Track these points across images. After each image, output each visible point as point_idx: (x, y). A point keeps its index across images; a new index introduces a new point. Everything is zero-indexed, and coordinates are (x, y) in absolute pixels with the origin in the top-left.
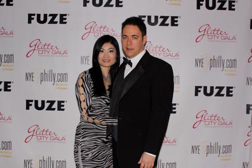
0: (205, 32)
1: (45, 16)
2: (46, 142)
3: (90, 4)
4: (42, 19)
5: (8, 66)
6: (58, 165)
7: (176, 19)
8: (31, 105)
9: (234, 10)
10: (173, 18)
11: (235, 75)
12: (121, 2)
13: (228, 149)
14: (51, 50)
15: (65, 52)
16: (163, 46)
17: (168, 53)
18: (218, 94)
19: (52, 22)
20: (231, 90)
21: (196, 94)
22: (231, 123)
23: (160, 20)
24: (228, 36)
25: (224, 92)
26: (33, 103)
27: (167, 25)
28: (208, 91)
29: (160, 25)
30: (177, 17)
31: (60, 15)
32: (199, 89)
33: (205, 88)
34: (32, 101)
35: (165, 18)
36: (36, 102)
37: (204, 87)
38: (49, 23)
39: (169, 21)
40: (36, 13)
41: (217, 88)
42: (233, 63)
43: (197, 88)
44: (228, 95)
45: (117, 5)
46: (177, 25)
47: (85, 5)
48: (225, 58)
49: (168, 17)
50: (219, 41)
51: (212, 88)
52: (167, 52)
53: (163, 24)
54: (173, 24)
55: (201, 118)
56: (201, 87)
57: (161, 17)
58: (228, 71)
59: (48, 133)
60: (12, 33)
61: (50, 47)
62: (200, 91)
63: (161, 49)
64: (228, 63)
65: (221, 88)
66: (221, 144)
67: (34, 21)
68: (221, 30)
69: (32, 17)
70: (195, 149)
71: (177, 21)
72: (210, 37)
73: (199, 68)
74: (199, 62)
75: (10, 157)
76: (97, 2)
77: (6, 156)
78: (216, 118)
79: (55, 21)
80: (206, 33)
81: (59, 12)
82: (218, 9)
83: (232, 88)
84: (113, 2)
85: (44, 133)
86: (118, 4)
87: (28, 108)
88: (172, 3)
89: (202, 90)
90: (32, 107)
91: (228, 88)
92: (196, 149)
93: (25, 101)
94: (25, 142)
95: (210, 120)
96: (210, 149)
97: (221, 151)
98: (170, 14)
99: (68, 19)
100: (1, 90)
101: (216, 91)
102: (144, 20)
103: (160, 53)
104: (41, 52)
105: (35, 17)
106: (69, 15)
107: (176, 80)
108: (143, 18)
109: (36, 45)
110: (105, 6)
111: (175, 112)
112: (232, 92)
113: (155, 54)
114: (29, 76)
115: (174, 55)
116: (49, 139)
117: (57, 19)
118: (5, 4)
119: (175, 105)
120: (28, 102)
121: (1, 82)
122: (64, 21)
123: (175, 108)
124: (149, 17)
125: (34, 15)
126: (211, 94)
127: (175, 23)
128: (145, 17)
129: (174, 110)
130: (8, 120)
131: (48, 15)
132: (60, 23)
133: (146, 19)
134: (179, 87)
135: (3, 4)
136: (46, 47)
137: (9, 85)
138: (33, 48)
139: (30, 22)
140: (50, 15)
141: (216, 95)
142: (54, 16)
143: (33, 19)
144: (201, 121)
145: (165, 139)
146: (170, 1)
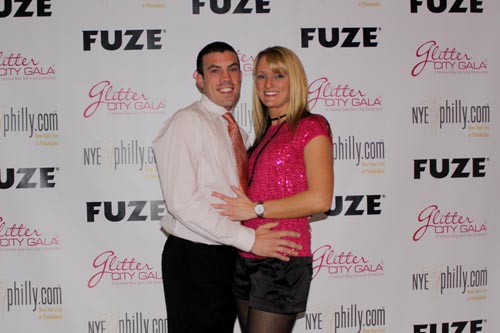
0: (429, 56)
1: (118, 34)
2: (131, 283)
3: (206, 9)
4: (112, 40)
5: (45, 136)
6: (156, 327)
7: (372, 33)
8: (97, 212)
9: (481, 11)
10: (367, 31)
12: (267, 3)
13: (480, 277)
14: (133, 102)
15: (162, 105)
17: (361, 98)
18: (458, 174)
19: (132, 46)
20: (481, 164)
21: (417, 176)
22: (483, 228)
23: (343, 37)
24: (471, 61)
25: (469, 168)
26: (101, 209)
27: (357, 45)
28: (439, 169)
29: (343, 46)
30: (374, 30)
31: (148, 31)
32: (422, 166)
33: (433, 163)
34: (99, 204)
35: (353, 32)
36: (108, 206)
37: (431, 161)
39: (359, 38)
40: (99, 29)
41: (455, 161)
42: (482, 113)
43: (417, 163)
44: (476, 174)
45: (260, 9)
46: (375, 45)
47: (196, 11)
48: (467, 103)
49: (357, 29)
50: (454, 73)
51: (446, 162)
52: (358, 96)
53: (348, 43)
54: (367, 43)
56: (425, 161)
57: (345, 30)
58: (473, 128)
59: (134, 266)
60: (51, 71)
61: (130, 96)
62: (423, 169)
63: (347, 92)
64: (474, 114)
65: (463, 162)
66: (467, 269)
67: (97, 46)
68: (458, 50)
69: (92, 37)
70: (419, 281)
71: (374, 37)
72: (438, 65)
73: (420, 126)
74: (419, 114)
75: (60, 317)
76: (220, 4)
77: (51, 317)
78: (456, 220)
79: (137, 43)
80: (430, 58)
81: (145, 27)
82: (451, 11)
83: (483, 160)
84: (251, 4)
85: (127, 266)
86: (261, 7)
87: (91, 219)
88: (364, 3)
89: (427, 166)
90: (100, 217)
91: (476, 161)
92: (421, 281)
93: (86, 205)
94: (89, 286)
95: (445, 224)
96: (448, 279)
97: (468, 283)
98: (361, 24)
99: (164, 39)
100: (34, 185)
101: (453, 167)
102: (311, 38)
103: (345, 99)
104: (114, 106)
105: (98, 37)
106: (165, 31)
107: (377, 150)
108: (310, 34)
109: (101, 93)
110: (236, 11)
111: (378, 212)
112: (483, 167)
113: (336, 102)
114: (91, 156)
115: (371, 103)
116: (136, 277)
117: (143, 40)
118: (35, 14)
119: (378, 197)
120: (91, 206)
121: (34, 170)
122: (156, 43)
123: (378, 205)
124: (322, 32)
125: (95, 33)
126: (444, 173)
127: (372, 41)
128: (313, 30)
129: (376, 208)
130: (53, 245)
131: (123, 33)
132: (149, 48)
133: (316, 35)
134: (383, 164)
135: (30, 14)
136: (123, 96)
137: (49, 174)
138: (96, 99)
139: (87, 47)
140: (128, 33)
141: (453, 176)
142: (136, 34)
143: (94, 41)
144: (427, 226)
145: (361, 263)
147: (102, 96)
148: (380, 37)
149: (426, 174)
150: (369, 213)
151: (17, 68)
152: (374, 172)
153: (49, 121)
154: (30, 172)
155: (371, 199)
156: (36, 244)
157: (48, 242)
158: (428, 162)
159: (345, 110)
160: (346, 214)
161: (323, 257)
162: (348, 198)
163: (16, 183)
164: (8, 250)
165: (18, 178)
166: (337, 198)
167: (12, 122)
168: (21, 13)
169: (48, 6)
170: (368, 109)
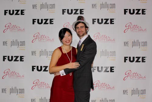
0: (129, 27)
2: (43, 89)
3: (66, 13)
5: (22, 47)
8: (35, 69)
9: (145, 14)
10: (111, 20)
11: (146, 50)
12: (83, 12)
14: (45, 39)
15: (53, 40)
16: (106, 35)
17: (109, 39)
18: (137, 61)
19: (45, 23)
20: (144, 58)
21: (125, 61)
23: (104, 21)
24: (142, 29)
25: (140, 60)
27: (108, 23)
28: (132, 60)
29: (104, 24)
30: (113, 19)
32: (126, 58)
33: (130, 58)
34: (35, 66)
36: (38, 67)
38: (44, 24)
39: (109, 21)
40: (37, 18)
41: (136, 57)
42: (145, 44)
43: (125, 58)
44: (143, 61)
45: (81, 13)
46: (113, 23)
47: (63, 14)
48: (140, 41)
49: (108, 19)
50: (137, 32)
51: (134, 58)
53: (106, 23)
54: (111, 23)
55: (128, 74)
57: (105, 19)
58: (142, 48)
59: (44, 84)
60: (24, 30)
61: (44, 37)
63: (105, 37)
64: (142, 44)
65: (139, 58)
66: (140, 89)
68: (138, 25)
69: (35, 21)
70: (125, 92)
72: (132, 30)
74: (126, 44)
75: (24, 97)
76: (70, 12)
78: (136, 75)
79: (47, 23)
81: (49, 18)
82: (136, 14)
83: (145, 57)
84: (79, 12)
85: (42, 84)
87: (33, 70)
88: (110, 12)
89: (128, 59)
90: (35, 70)
91: (143, 58)
94: (32, 89)
95: (133, 76)
96: (134, 92)
97: (140, 93)
98: (110, 18)
99: (54, 21)
100: (18, 61)
101: (136, 59)
102: (95, 21)
103: (104, 39)
104: (40, 40)
106: (54, 19)
108: (95, 20)
110: (74, 14)
111: (113, 72)
112: (145, 60)
113: (102, 40)
114: (33, 53)
115: (112, 40)
116: (44, 87)
117: (48, 22)
119: (113, 67)
120: (33, 67)
122: (52, 23)
123: (113, 69)
124: (98, 20)
126: (133, 61)
129: (113, 71)
132: (50, 24)
133: (96, 21)
134: (115, 58)
135: (19, 14)
136: (42, 37)
137: (22, 58)
139: (33, 23)
141: (136, 62)
142: (47, 20)
144: (128, 76)
145: (108, 86)
146: (109, 10)
147: (37, 37)
148: (115, 21)
149: (128, 61)
150: (110, 72)
151: (15, 29)
155: (111, 68)
157: (21, 76)
159: (104, 42)
160: (104, 72)
161: (97, 84)
162: (105, 67)
163: (13, 60)
164: (10, 78)
166: (101, 67)
167: (13, 43)
168: (17, 14)
169: (24, 12)
170: (111, 42)
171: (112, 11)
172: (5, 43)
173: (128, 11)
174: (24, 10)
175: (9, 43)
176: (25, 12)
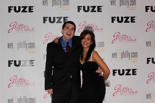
1: (54, 18)
3: (82, 11)
4: (52, 20)
5: (31, 50)
10: (132, 18)
12: (101, 9)
16: (127, 35)
21: (148, 63)
23: (124, 19)
27: (129, 22)
29: (124, 22)
30: (134, 17)
31: (64, 17)
32: (149, 60)
35: (127, 18)
37: (152, 58)
38: (57, 23)
39: (129, 20)
40: (48, 16)
43: (148, 59)
46: (134, 22)
49: (129, 17)
52: (129, 38)
53: (126, 21)
55: (151, 77)
56: (150, 58)
57: (125, 17)
60: (33, 29)
62: (150, 61)
63: (126, 37)
72: (154, 28)
74: (148, 44)
76: (86, 9)
79: (60, 21)
80: (152, 26)
84: (96, 9)
86: (99, 10)
88: (131, 9)
92: (149, 96)
94: (44, 98)
100: (27, 66)
102: (115, 20)
103: (125, 39)
105: (48, 19)
106: (69, 17)
107: (135, 55)
108: (114, 19)
109: (49, 36)
110: (91, 11)
111: (136, 74)
113: (122, 40)
114: (45, 56)
115: (133, 40)
117: (62, 20)
118: (28, 11)
119: (136, 70)
121: (27, 61)
122: (66, 21)
123: (136, 72)
125: (47, 18)
127: (134, 21)
128: (115, 17)
130: (33, 85)
131: (56, 18)
133: (116, 19)
134: (137, 59)
135: (26, 12)
137: (32, 62)
138: (47, 38)
139: (44, 22)
140: (57, 18)
142: (60, 18)
143: (46, 20)
144: (151, 79)
145: (131, 90)
146: (130, 7)
147: (49, 38)
148: (136, 20)
149: (151, 62)
150: (133, 75)
151: (22, 28)
152: (135, 62)
153: (32, 45)
154: (26, 61)
155: (133, 70)
156: (27, 84)
157: (31, 84)
158: (151, 59)
159: (125, 42)
160: (126, 75)
161: (118, 88)
162: (126, 70)
163: (21, 65)
164: (18, 86)
165: (22, 63)
166: (123, 70)
167: (20, 45)
168: (24, 11)
169: (32, 9)
170: (132, 42)
171: (133, 8)
172: (10, 45)
173: (150, 8)
174: (32, 7)
175: (15, 46)
176: (34, 9)
